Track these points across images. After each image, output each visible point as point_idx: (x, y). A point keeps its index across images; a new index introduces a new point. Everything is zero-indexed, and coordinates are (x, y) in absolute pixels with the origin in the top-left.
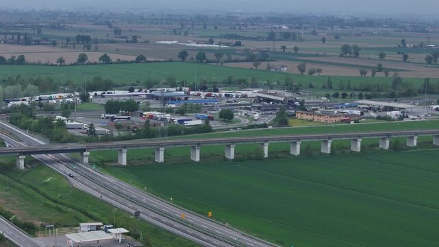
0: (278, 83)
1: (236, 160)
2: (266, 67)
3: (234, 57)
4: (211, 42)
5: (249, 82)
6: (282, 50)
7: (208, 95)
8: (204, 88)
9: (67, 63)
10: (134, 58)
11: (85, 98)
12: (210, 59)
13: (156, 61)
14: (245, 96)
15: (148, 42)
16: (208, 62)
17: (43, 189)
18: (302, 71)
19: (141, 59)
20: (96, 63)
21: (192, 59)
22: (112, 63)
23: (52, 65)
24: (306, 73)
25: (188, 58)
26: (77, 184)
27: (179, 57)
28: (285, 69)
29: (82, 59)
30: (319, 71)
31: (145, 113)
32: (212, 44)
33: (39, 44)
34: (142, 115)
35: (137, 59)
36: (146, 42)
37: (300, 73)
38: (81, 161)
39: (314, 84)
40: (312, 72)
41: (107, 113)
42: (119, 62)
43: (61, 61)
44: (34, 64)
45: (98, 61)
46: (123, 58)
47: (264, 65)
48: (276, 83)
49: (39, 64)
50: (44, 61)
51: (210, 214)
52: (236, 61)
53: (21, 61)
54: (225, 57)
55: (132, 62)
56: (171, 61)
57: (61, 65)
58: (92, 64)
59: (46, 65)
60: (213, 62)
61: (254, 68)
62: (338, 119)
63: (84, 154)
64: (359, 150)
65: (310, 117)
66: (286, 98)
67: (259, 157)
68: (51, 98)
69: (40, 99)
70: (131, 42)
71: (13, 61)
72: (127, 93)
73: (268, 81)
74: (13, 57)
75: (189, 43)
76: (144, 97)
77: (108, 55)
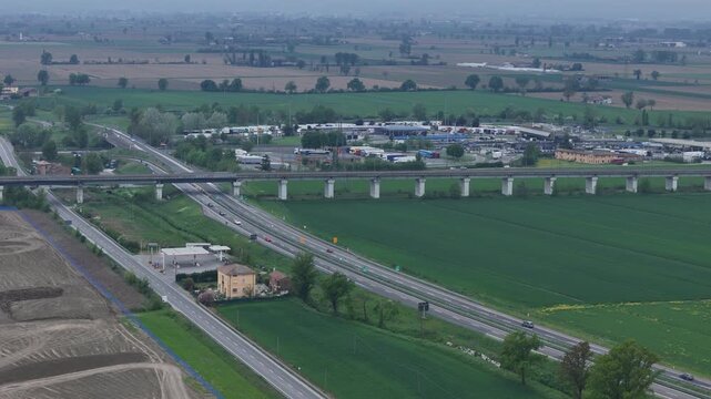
0: (575, 118)
2: (582, 99)
3: (546, 85)
4: (537, 64)
5: (532, 115)
6: (636, 77)
7: (461, 131)
8: (461, 122)
9: (299, 90)
10: (399, 85)
11: (289, 132)
12: (510, 87)
13: (431, 90)
14: (512, 133)
15: (445, 64)
16: (507, 90)
17: (172, 218)
18: (628, 103)
19: (408, 86)
20: (342, 91)
21: (484, 87)
22: (365, 91)
23: (279, 93)
24: (633, 106)
25: (479, 86)
26: (211, 213)
27: (466, 83)
28: (609, 101)
29: (322, 84)
30: (652, 103)
31: (353, 148)
32: (537, 67)
33: (280, 66)
34: (348, 150)
35: (404, 85)
36: (441, 64)
37: (625, 106)
38: (231, 193)
39: (623, 119)
40: (641, 105)
41: (304, 147)
42: (376, 90)
43: (291, 87)
44: (254, 91)
45: (345, 87)
46: (382, 84)
47: (578, 96)
48: (571, 118)
49: (262, 91)
50: (268, 87)
51: (335, 240)
52: (549, 90)
53: (237, 87)
54: (532, 85)
55: (395, 90)
56: (454, 89)
57: (291, 93)
58: (336, 92)
59: (271, 92)
60: (513, 91)
61: (565, 99)
62: (607, 159)
63: (235, 184)
64: (593, 192)
65: (571, 157)
66: (552, 133)
67: (455, 195)
68: (247, 131)
69: (231, 132)
70: (418, 64)
71: (225, 88)
72: (353, 126)
73: (561, 115)
74: (226, 82)
75: (503, 65)
76: (372, 131)
77: (360, 79)
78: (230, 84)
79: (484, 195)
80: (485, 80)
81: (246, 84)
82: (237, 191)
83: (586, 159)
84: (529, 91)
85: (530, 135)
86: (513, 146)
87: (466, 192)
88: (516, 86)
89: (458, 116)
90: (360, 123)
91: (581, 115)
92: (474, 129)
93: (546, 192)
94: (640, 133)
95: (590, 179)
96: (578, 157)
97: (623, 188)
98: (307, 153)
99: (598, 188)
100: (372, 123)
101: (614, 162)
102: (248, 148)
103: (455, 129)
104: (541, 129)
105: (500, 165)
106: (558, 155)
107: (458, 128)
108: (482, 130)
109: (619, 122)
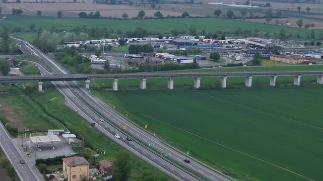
0: (275, 34)
1: (200, 89)
2: (275, 23)
3: (255, 15)
4: (248, 4)
5: (253, 32)
6: (298, 10)
7: (216, 42)
8: (215, 37)
9: (129, 17)
10: (180, 14)
11: (122, 43)
12: (237, 16)
13: (197, 17)
14: (243, 43)
15: (202, 3)
16: (236, 18)
17: (45, 106)
18: (300, 25)
19: (185, 15)
20: (151, 18)
21: (224, 16)
22: (163, 18)
23: (119, 19)
24: (303, 27)
25: (221, 15)
26: (70, 104)
27: (215, 14)
28: (289, 24)
29: (141, 14)
30: (313, 25)
31: (157, 54)
32: (248, 5)
33: (121, 4)
34: (155, 55)
35: (183, 15)
36: (200, 3)
37: (298, 27)
38: (83, 86)
39: (301, 35)
40: (307, 27)
41: (130, 53)
42: (169, 17)
43: (125, 16)
44: (106, 18)
45: (153, 16)
46: (172, 14)
47: (273, 21)
48: (273, 34)
49: (110, 18)
50: (113, 16)
51: (146, 126)
52: (257, 17)
53: (97, 16)
54: (248, 15)
55: (178, 17)
56: (208, 17)
57: (125, 19)
58: (148, 18)
59: (115, 19)
60: (239, 18)
61: (266, 23)
62: (300, 61)
63: (86, 81)
64: (299, 84)
65: (279, 59)
66: (267, 45)
67: (218, 87)
68: (99, 42)
69: (91, 43)
70: (189, 3)
71: (91, 16)
72: (157, 39)
73: (267, 32)
74: (92, 13)
75: (231, 4)
76: (168, 42)
77: (161, 11)
78: (93, 14)
79: (234, 86)
80: (224, 12)
81: (102, 14)
82: (87, 86)
83: (288, 61)
84: (247, 18)
85: (254, 46)
86: (246, 52)
87: (225, 86)
88: (240, 15)
89: (213, 33)
90: (161, 37)
91: (278, 32)
92: (223, 41)
93: (271, 84)
94: (312, 44)
95: (297, 77)
96: (284, 60)
97: (316, 81)
98: (131, 57)
99: (301, 82)
100: (167, 38)
101: (304, 63)
102: (98, 54)
103: (212, 41)
104: (260, 42)
105: (241, 65)
106: (272, 58)
107: (214, 40)
108: (227, 41)
109: (299, 37)
